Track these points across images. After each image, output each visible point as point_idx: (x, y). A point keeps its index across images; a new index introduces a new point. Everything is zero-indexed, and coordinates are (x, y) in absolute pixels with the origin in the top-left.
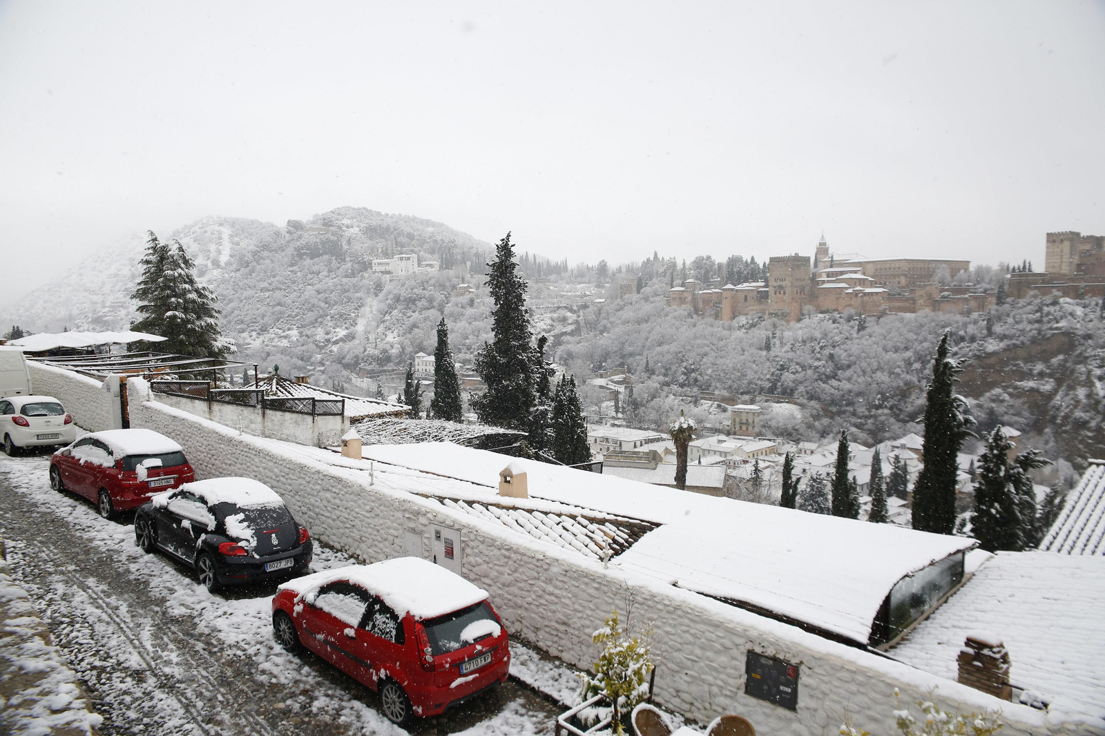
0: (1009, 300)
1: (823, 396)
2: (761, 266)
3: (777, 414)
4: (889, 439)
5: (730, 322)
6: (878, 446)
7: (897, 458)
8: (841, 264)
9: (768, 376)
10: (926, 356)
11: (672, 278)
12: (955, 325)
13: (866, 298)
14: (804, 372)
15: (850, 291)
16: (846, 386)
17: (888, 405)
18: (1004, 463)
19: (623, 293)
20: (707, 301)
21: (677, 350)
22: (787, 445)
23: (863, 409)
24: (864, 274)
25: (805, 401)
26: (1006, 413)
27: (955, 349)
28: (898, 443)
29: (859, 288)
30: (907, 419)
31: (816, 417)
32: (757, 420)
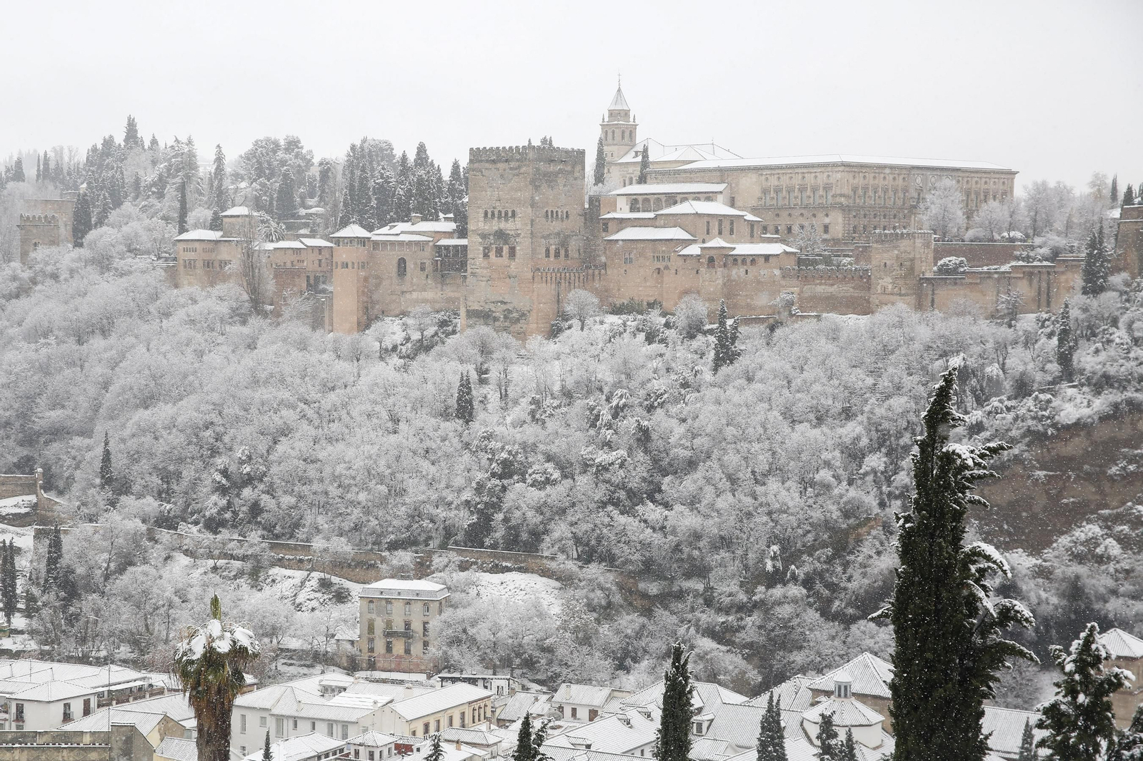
0: (1117, 279)
1: (621, 551)
2: (446, 175)
3: (493, 604)
4: (803, 670)
5: (356, 335)
6: (776, 691)
7: (827, 723)
8: (674, 172)
9: (467, 495)
10: (899, 435)
11: (183, 202)
12: (977, 349)
13: (737, 272)
14: (568, 483)
15: (694, 250)
16: (684, 520)
17: (801, 573)
18: (1106, 730)
19: (28, 244)
20: (285, 274)
21: (199, 419)
22: (521, 696)
23: (733, 586)
24: (732, 203)
25: (571, 566)
26: (1114, 592)
27: (977, 415)
28: (828, 680)
29: (717, 242)
30: (850, 611)
31: (607, 611)
32: (435, 623)
